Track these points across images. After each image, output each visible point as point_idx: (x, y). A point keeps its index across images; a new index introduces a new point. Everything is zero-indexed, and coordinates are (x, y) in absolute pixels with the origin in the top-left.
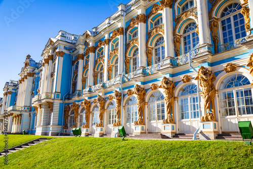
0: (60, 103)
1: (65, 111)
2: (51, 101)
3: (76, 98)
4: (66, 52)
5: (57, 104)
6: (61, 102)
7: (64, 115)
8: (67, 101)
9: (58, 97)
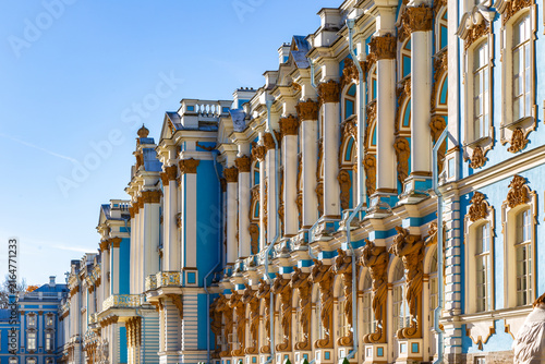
0: (198, 295)
1: (212, 314)
2: (176, 291)
3: (224, 284)
4: (203, 156)
5: (191, 297)
6: (201, 291)
7: (212, 324)
8: (213, 289)
9: (191, 280)
